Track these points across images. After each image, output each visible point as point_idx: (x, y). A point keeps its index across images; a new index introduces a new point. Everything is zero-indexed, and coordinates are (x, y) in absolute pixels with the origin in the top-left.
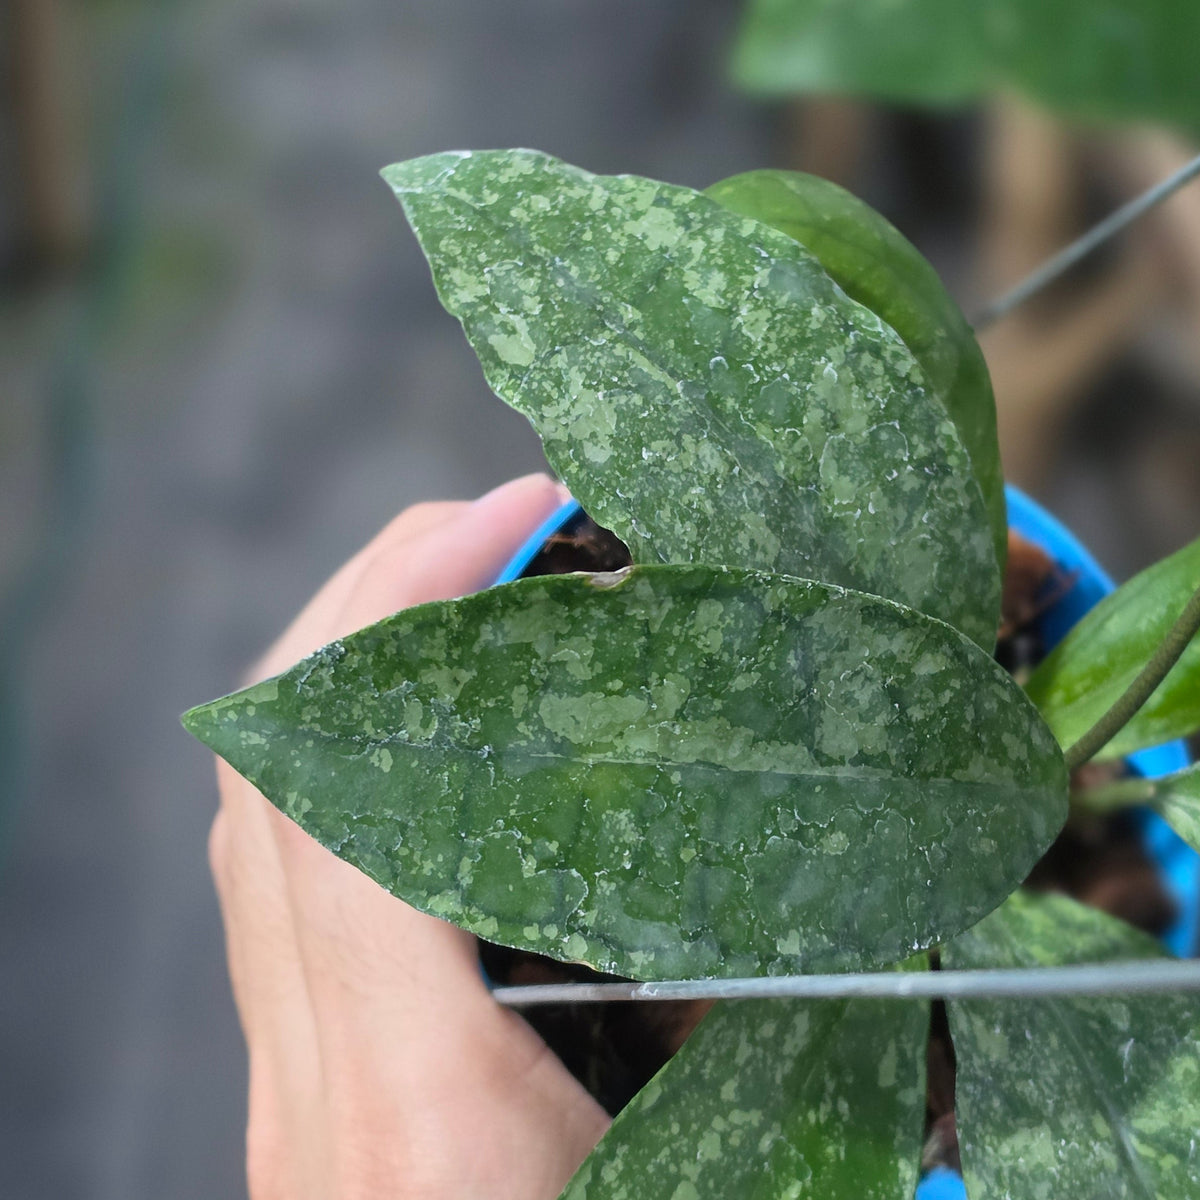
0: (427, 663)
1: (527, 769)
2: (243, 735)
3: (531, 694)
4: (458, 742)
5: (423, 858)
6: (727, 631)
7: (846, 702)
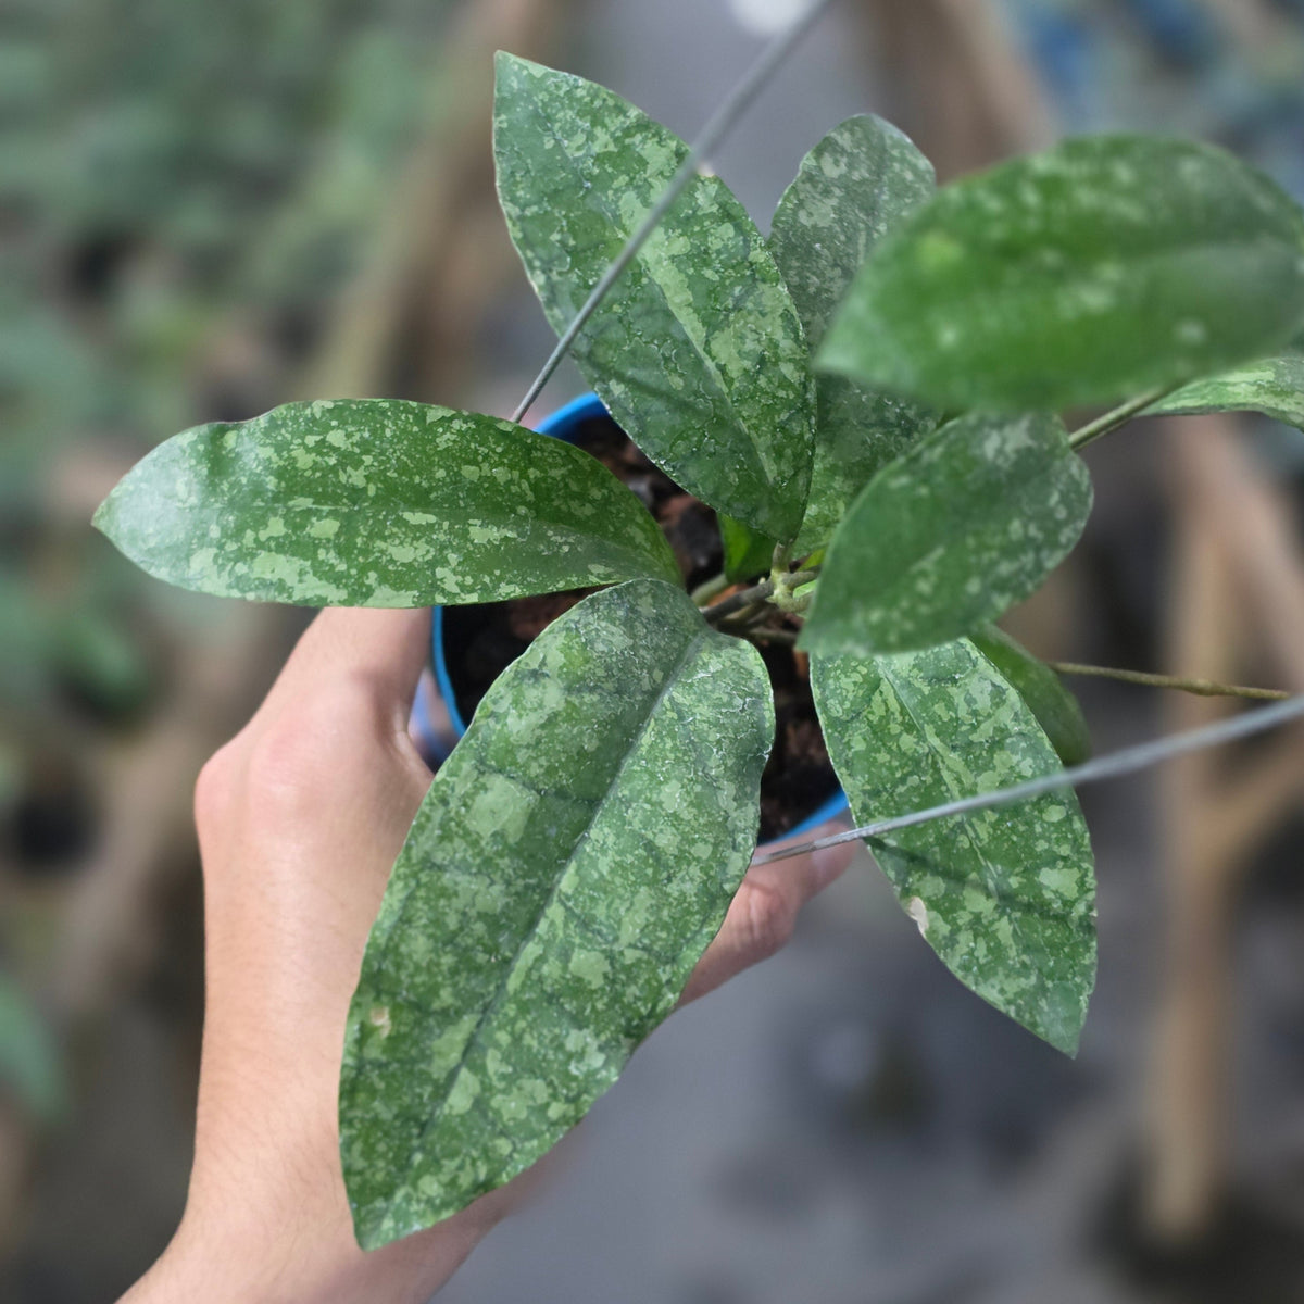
0: (604, 126)
1: (595, 209)
2: (513, 78)
3: (627, 184)
4: (582, 170)
5: (522, 188)
6: (726, 246)
7: (741, 338)
